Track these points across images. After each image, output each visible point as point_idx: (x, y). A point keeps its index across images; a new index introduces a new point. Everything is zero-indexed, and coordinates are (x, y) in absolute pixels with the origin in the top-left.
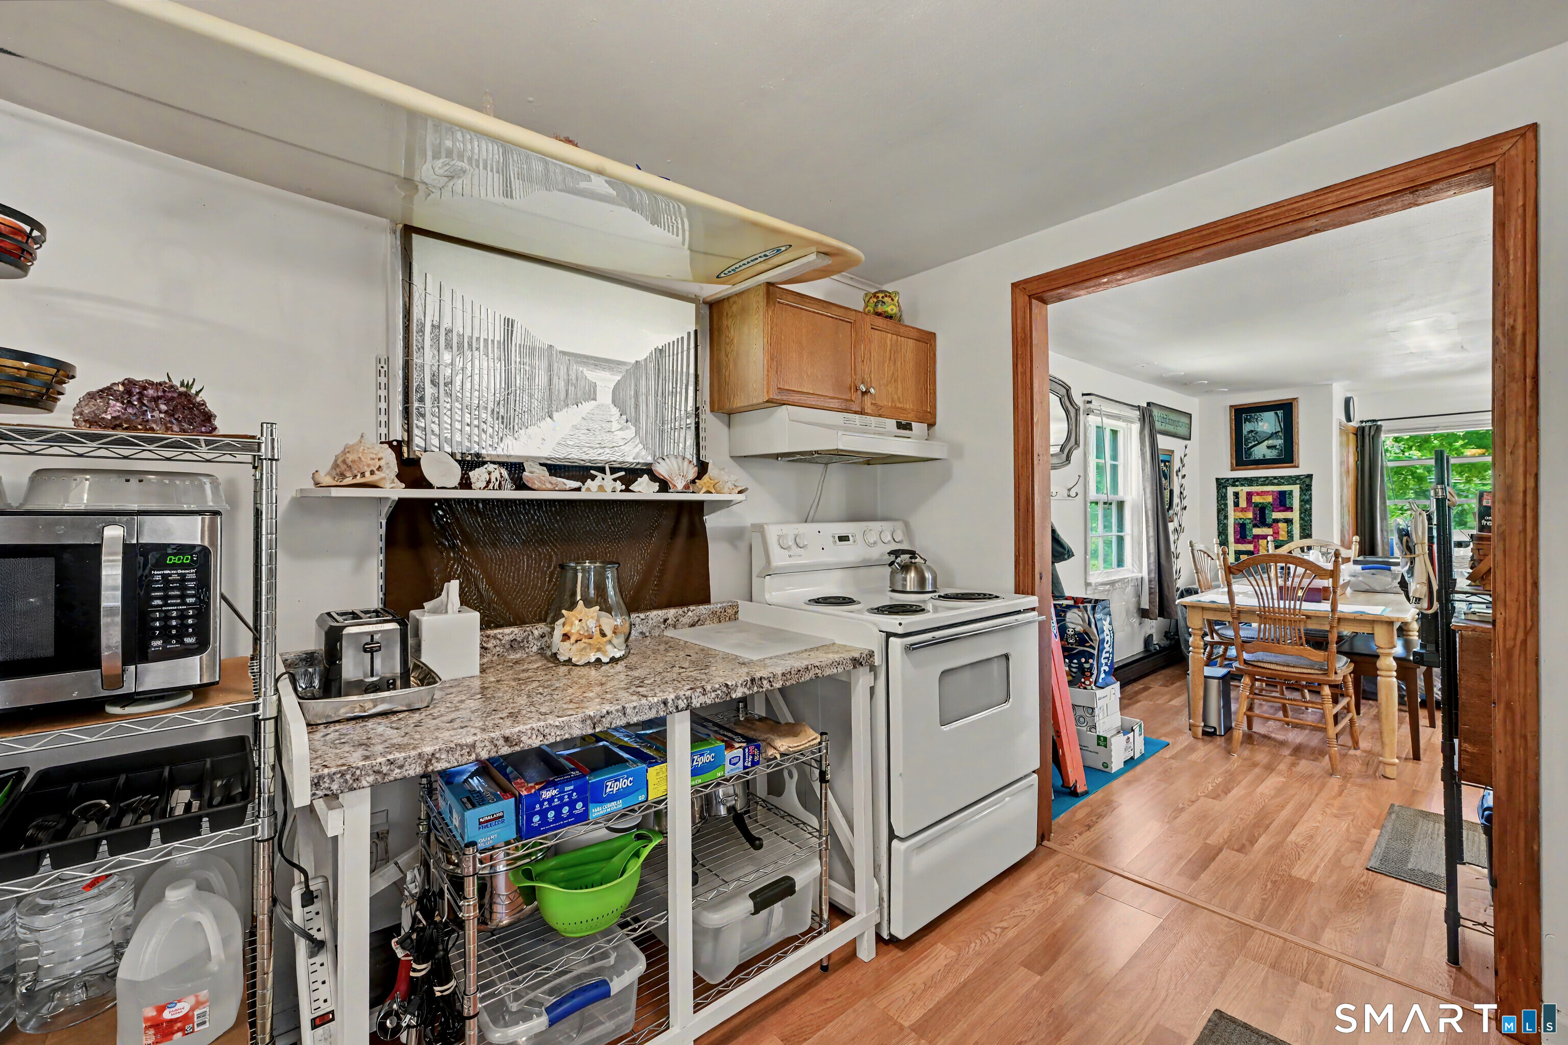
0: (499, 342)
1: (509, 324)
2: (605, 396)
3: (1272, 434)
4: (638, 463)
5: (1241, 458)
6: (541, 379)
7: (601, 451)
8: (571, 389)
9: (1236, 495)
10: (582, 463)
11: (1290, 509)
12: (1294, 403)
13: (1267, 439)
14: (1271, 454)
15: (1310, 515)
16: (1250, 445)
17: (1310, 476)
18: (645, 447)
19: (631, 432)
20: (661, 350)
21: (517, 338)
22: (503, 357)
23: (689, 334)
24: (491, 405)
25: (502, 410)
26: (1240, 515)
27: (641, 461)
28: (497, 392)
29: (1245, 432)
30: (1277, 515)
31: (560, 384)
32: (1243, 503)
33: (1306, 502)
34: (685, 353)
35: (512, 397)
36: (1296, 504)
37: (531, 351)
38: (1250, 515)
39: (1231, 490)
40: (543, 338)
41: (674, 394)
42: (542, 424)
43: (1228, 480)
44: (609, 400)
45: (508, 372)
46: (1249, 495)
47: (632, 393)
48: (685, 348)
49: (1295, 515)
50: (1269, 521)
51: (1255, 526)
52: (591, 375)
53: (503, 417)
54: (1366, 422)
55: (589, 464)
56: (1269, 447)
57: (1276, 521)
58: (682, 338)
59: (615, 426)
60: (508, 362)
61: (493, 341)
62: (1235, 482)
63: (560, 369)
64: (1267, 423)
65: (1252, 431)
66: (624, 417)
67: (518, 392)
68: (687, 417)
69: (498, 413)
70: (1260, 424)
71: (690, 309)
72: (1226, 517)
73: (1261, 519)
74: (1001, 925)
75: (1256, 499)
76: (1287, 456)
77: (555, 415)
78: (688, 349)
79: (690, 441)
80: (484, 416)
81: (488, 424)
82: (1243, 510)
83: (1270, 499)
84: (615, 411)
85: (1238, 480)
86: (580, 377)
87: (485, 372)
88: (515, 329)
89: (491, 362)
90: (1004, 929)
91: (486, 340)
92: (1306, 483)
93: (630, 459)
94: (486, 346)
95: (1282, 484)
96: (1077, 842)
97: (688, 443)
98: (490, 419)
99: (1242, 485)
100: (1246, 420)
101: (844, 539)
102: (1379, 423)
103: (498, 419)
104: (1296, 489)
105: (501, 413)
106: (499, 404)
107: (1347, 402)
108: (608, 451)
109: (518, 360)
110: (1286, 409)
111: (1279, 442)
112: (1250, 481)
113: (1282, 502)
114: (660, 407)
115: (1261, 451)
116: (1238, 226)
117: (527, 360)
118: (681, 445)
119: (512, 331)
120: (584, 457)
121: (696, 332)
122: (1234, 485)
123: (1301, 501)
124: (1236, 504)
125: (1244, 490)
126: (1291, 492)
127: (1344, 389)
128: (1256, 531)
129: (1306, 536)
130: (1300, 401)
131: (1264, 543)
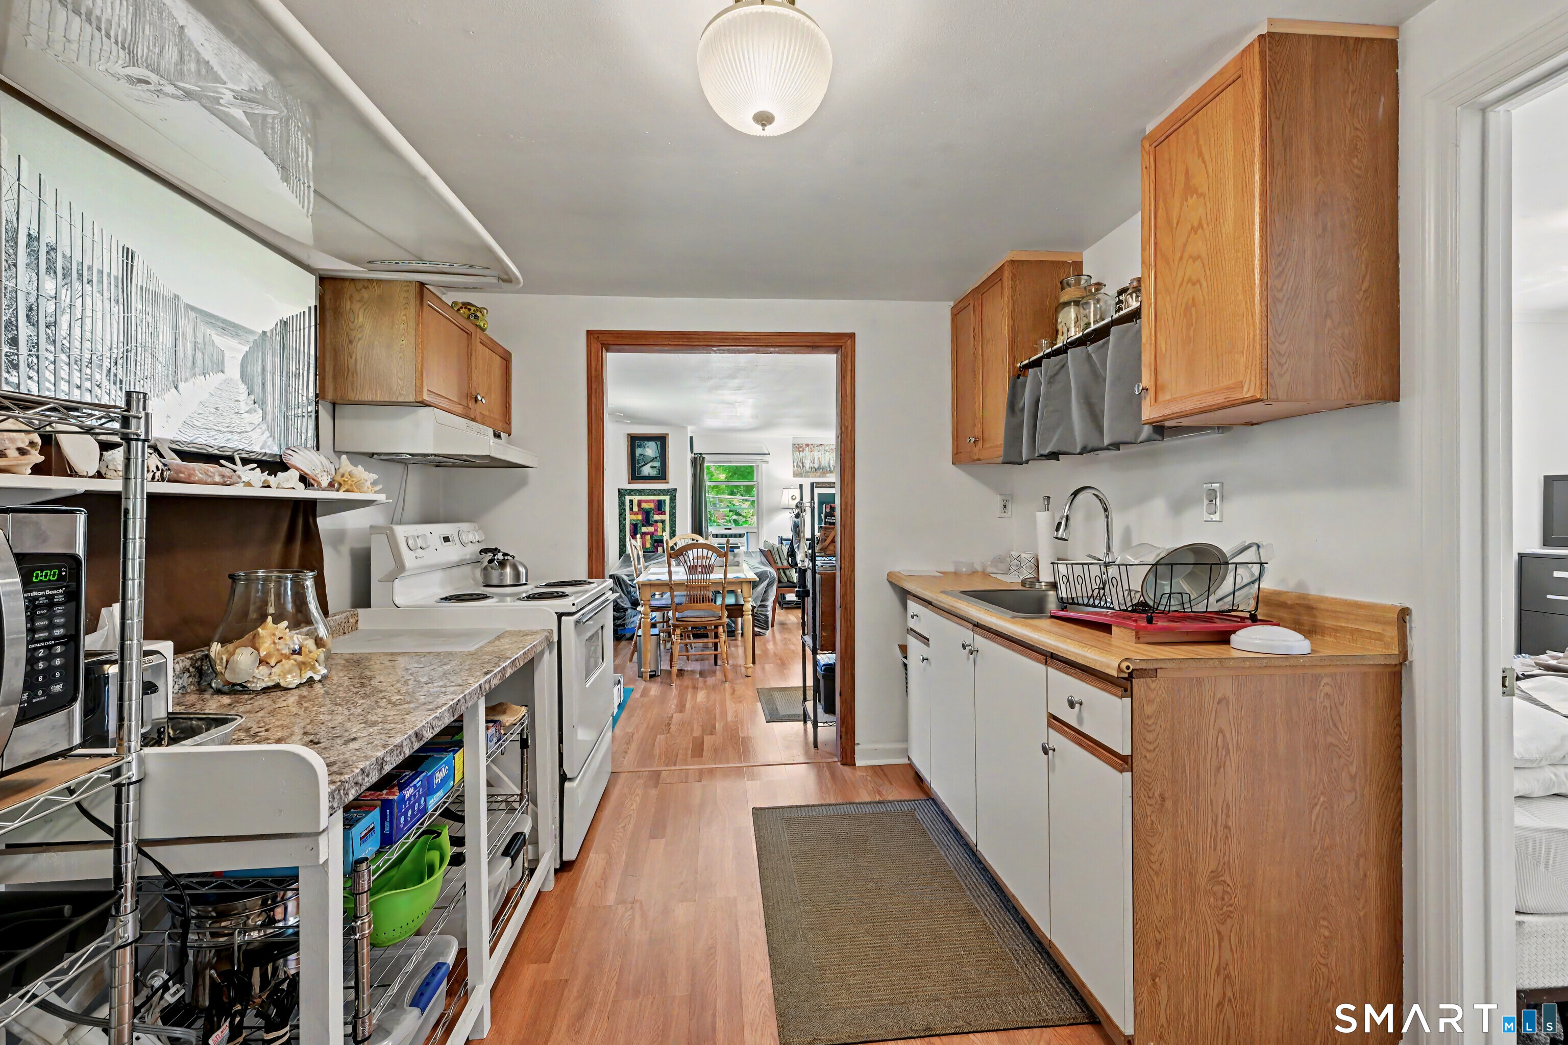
0: (116, 278)
1: (128, 255)
2: (233, 370)
3: (654, 458)
4: (265, 454)
5: (635, 475)
6: (165, 337)
7: (229, 436)
8: (199, 355)
9: (631, 501)
10: (210, 450)
11: (665, 513)
12: (667, 437)
13: (652, 461)
14: (653, 473)
15: (675, 517)
16: (640, 465)
17: (675, 490)
18: (272, 436)
19: (257, 417)
20: (286, 323)
21: (138, 278)
22: (121, 300)
23: (310, 308)
24: (106, 363)
25: (120, 371)
26: (634, 517)
27: (268, 452)
28: (114, 346)
29: (637, 454)
30: (656, 517)
31: (186, 347)
32: (636, 509)
33: (673, 508)
34: (307, 330)
35: (132, 355)
36: (667, 509)
37: (154, 297)
38: (640, 517)
39: (628, 498)
40: (169, 285)
41: (297, 376)
42: (167, 396)
43: (626, 490)
44: (237, 375)
45: (127, 321)
46: (640, 502)
47: (260, 370)
48: (307, 325)
49: (667, 517)
50: (651, 522)
51: (643, 525)
52: (221, 341)
53: (121, 382)
54: (698, 454)
55: (217, 452)
56: (652, 467)
57: (656, 522)
58: (304, 312)
59: (243, 407)
60: (127, 307)
61: (109, 275)
62: (631, 492)
63: (186, 326)
64: (650, 450)
65: (641, 455)
66: (252, 397)
67: (139, 349)
68: (309, 405)
69: (115, 375)
70: (647, 449)
71: (311, 281)
72: (625, 519)
73: (647, 521)
74: (620, 826)
75: (644, 505)
76: (662, 476)
77: (181, 386)
78: (310, 327)
79: (311, 432)
80: (98, 377)
81: (103, 388)
82: (636, 514)
83: (652, 505)
84: (243, 388)
85: (632, 490)
86: (207, 340)
87: (99, 315)
88: (135, 264)
89: (106, 302)
90: (624, 827)
91: (101, 272)
92: (672, 493)
93: (257, 449)
94: (101, 282)
95: (659, 495)
96: (625, 763)
97: (309, 435)
98: (105, 383)
99: (635, 494)
100: (639, 446)
101: (446, 539)
102: (705, 456)
103: (115, 383)
104: (667, 498)
105: (119, 377)
106: (116, 364)
107: (691, 438)
108: (236, 437)
109: (140, 306)
110: (661, 440)
111: (657, 464)
112: (641, 492)
113: (660, 506)
114: (285, 391)
115: (647, 470)
116: (739, 339)
117: (149, 309)
118: (304, 436)
119: (132, 266)
120: (212, 442)
121: (316, 307)
122: (630, 494)
123: (671, 507)
124: (631, 509)
125: (636, 498)
126: (664, 501)
127: (690, 430)
128: (644, 529)
129: (673, 534)
130: (670, 436)
131: (648, 537)
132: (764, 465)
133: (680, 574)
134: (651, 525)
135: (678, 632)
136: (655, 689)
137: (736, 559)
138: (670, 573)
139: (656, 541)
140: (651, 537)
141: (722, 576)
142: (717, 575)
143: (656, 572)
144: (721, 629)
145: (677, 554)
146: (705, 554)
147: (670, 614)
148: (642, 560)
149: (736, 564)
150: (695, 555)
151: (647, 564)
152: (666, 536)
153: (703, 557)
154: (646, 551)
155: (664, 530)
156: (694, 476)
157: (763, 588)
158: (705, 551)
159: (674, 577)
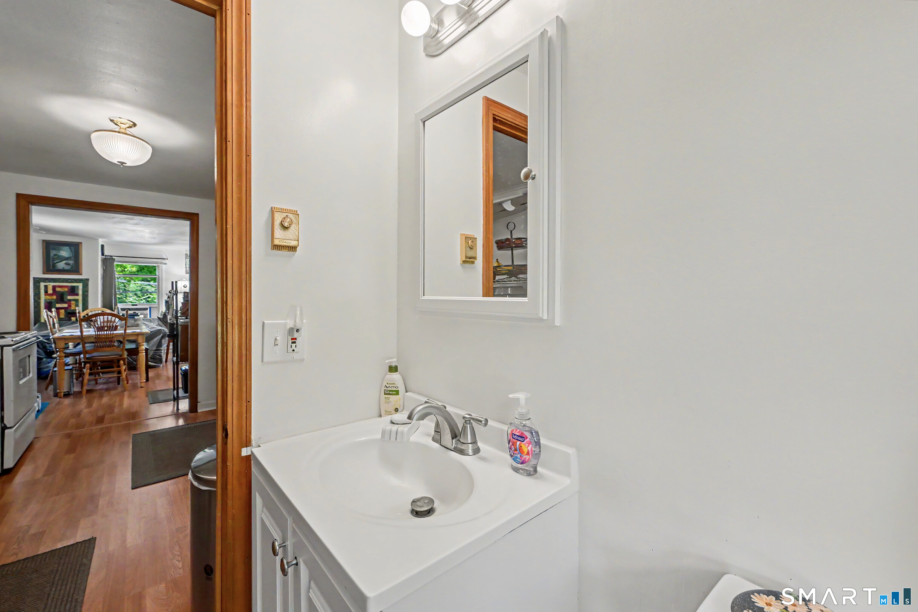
3: (68, 258)
5: (49, 268)
9: (46, 287)
11: (77, 295)
12: (80, 245)
13: (65, 260)
14: (67, 268)
15: (87, 296)
16: (55, 262)
17: (88, 280)
26: (49, 297)
29: (51, 255)
30: (69, 297)
32: (50, 291)
33: (86, 292)
36: (80, 292)
38: (54, 297)
39: (42, 285)
43: (42, 278)
46: (54, 287)
49: (80, 298)
50: (65, 300)
51: (58, 303)
54: (108, 256)
56: (66, 264)
57: (70, 300)
64: (65, 253)
65: (55, 255)
70: (61, 251)
72: (40, 298)
73: (61, 298)
75: (58, 289)
76: (76, 269)
82: (51, 295)
83: (66, 289)
85: (46, 279)
92: (85, 282)
95: (72, 282)
99: (50, 282)
100: (54, 249)
102: (114, 257)
104: (80, 285)
107: (103, 246)
110: (75, 246)
111: (71, 262)
112: (55, 280)
113: (73, 291)
115: (61, 265)
122: (44, 281)
123: (83, 291)
124: (45, 291)
125: (50, 284)
126: (78, 286)
127: (101, 242)
128: (58, 306)
129: (85, 307)
130: (83, 244)
131: (62, 311)
132: (164, 266)
133: (89, 331)
134: (65, 303)
135: (88, 365)
136: (67, 401)
137: (136, 323)
138: (81, 332)
139: (69, 313)
140: (65, 311)
141: (123, 332)
142: (120, 331)
143: (69, 332)
144: (122, 362)
145: (88, 319)
146: (109, 319)
147: (82, 356)
148: (56, 325)
149: (136, 325)
150: (102, 320)
151: (60, 329)
152: (79, 309)
153: (108, 321)
154: (60, 320)
155: (77, 305)
156: (105, 271)
157: (157, 340)
158: (110, 317)
159: (84, 334)
